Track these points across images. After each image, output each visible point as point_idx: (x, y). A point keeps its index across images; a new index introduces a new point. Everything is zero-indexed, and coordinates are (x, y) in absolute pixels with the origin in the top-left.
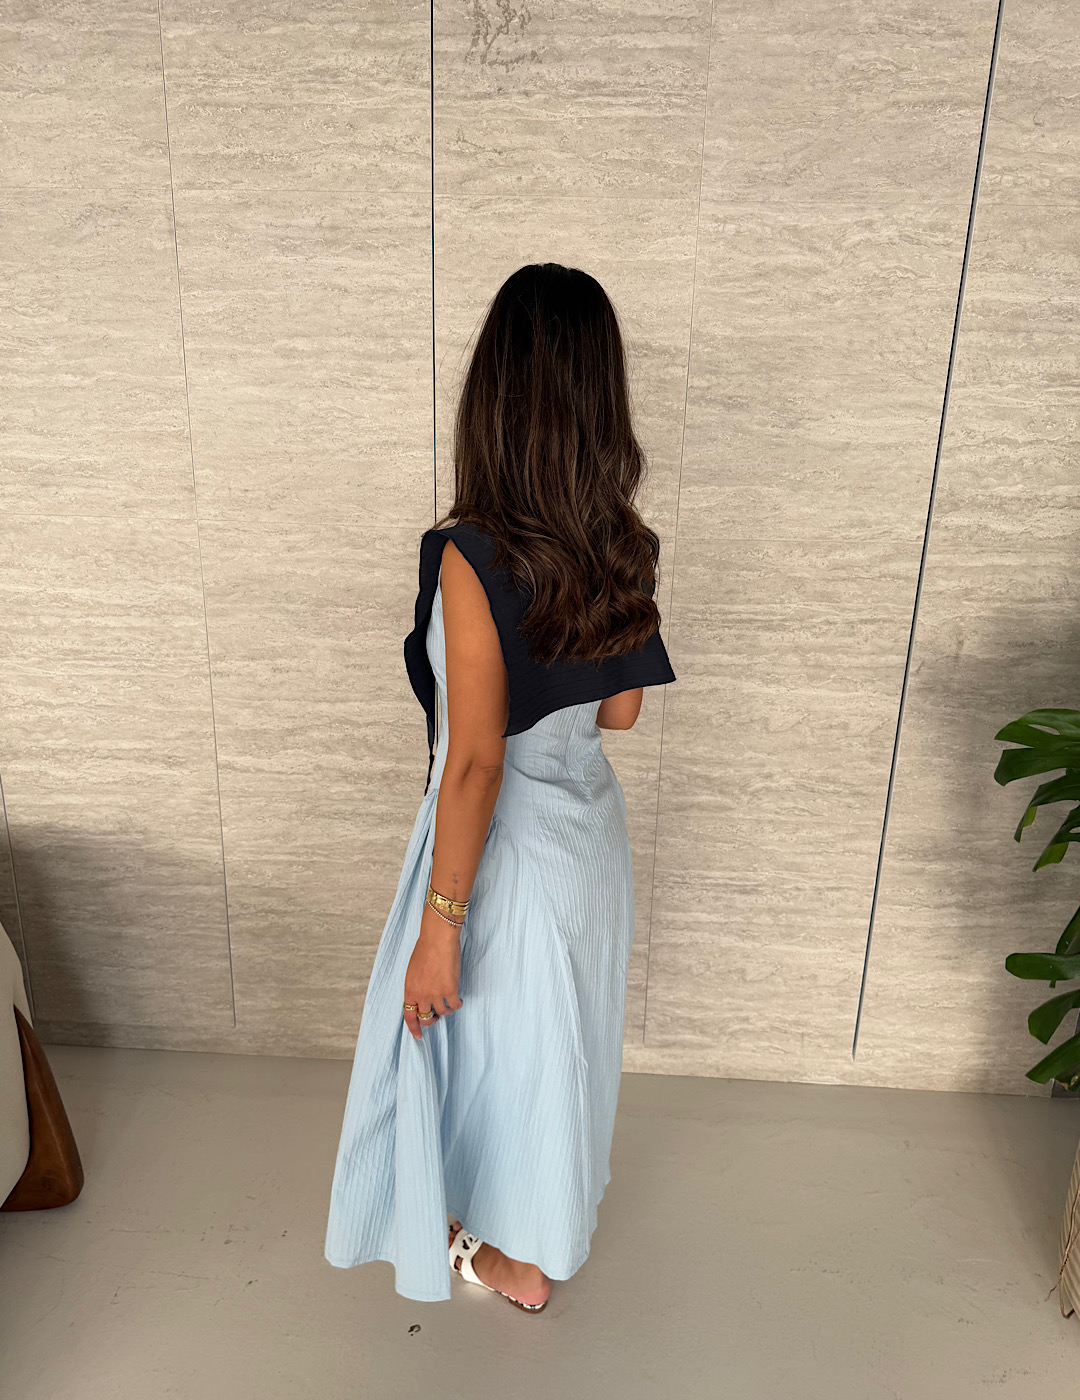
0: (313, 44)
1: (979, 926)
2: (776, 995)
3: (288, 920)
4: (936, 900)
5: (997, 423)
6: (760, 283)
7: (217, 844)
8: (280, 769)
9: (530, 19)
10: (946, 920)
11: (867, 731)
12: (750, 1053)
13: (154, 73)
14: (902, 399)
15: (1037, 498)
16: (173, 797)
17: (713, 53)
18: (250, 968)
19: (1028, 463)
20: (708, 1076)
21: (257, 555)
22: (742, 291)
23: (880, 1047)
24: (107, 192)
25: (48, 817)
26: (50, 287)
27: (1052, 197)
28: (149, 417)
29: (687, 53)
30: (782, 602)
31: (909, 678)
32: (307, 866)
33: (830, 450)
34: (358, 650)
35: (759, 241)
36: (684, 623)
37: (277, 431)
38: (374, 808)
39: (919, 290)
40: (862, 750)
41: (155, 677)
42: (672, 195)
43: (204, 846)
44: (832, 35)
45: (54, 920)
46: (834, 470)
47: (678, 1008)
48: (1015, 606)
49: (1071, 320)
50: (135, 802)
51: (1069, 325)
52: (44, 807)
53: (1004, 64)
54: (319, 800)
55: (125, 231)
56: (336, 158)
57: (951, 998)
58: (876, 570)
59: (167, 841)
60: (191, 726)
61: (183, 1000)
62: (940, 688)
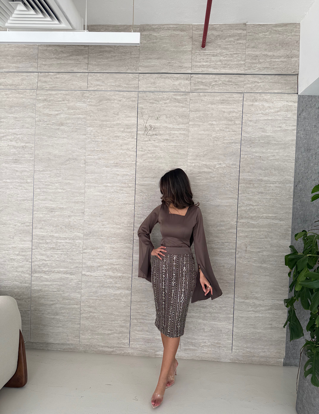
0: (115, 132)
1: (259, 316)
2: (212, 335)
3: (95, 314)
4: (248, 309)
5: (249, 201)
7: (80, 294)
8: (96, 275)
9: (155, 128)
10: (251, 315)
11: (229, 267)
12: (207, 352)
13: (84, 136)
14: (229, 196)
15: (259, 216)
16: (71, 282)
17: (189, 134)
18: (85, 327)
19: (256, 209)
20: (197, 359)
21: (96, 226)
23: (238, 349)
24: (72, 156)
25: (41, 287)
26: (59, 173)
27: (255, 159)
28: (76, 198)
29: (184, 134)
31: (236, 255)
32: (100, 300)
33: (215, 206)
34: (116, 247)
35: (199, 167)
37: (102, 201)
38: (117, 285)
39: (231, 176)
40: (228, 272)
41: (70, 254)
42: (182, 158)
43: (76, 295)
44: (211, 131)
46: (217, 210)
47: (189, 339)
48: (258, 239)
49: (261, 182)
50: (62, 284)
51: (261, 183)
52: (41, 285)
53: (243, 136)
54: (104, 283)
55: (75, 163)
56: (118, 151)
57: (254, 336)
58: (227, 231)
59: (68, 294)
60: (77, 265)
61: (67, 336)
62: (243, 257)
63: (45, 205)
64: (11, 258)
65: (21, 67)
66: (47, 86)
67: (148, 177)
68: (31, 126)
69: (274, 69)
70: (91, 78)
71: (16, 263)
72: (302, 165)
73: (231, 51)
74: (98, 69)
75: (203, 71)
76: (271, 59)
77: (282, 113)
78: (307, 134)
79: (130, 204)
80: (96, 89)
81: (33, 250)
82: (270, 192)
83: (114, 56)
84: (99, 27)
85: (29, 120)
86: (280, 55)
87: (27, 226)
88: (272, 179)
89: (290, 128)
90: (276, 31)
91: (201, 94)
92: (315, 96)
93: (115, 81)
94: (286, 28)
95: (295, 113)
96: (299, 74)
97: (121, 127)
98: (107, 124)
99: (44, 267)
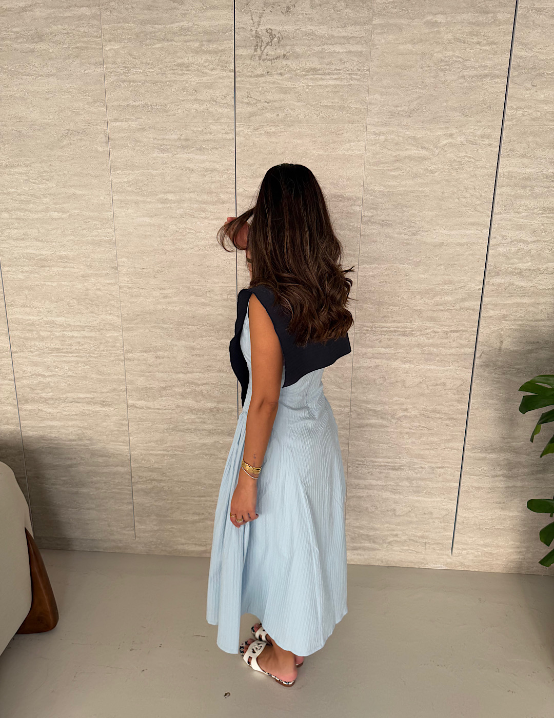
0: (177, 52)
1: (515, 486)
2: (411, 522)
3: (163, 484)
4: (493, 473)
5: (517, 232)
6: (397, 164)
7: (127, 446)
8: (159, 407)
9: (282, 39)
10: (498, 483)
11: (456, 386)
12: (399, 553)
13: (99, 67)
14: (469, 221)
15: (538, 269)
16: (105, 422)
17: (372, 53)
18: (143, 509)
19: (533, 252)
20: (377, 565)
21: (148, 300)
22: (388, 168)
23: (465, 549)
24: (75, 124)
25: (42, 432)
26: (47, 170)
27: (542, 121)
29: (360, 54)
30: (411, 322)
31: (476, 360)
32: (172, 456)
33: (433, 246)
34: (198, 347)
35: (397, 144)
36: (362, 332)
37: (158, 239)
38: (206, 427)
39: (476, 167)
40: (453, 396)
41: (97, 361)
42: (353, 122)
43: (120, 447)
44: (431, 44)
45: (44, 485)
46: (436, 256)
47: (362, 529)
48: (529, 323)
50: (86, 424)
52: (41, 427)
53: (516, 57)
54: (178, 423)
55: (84, 143)
56: (188, 106)
57: (501, 524)
58: (458, 306)
59: (102, 444)
60: (114, 386)
61: (109, 526)
62: (492, 364)
63: (28, 251)
81: (14, 355)
97: (192, 38)
98: (154, 32)
99: (43, 389)
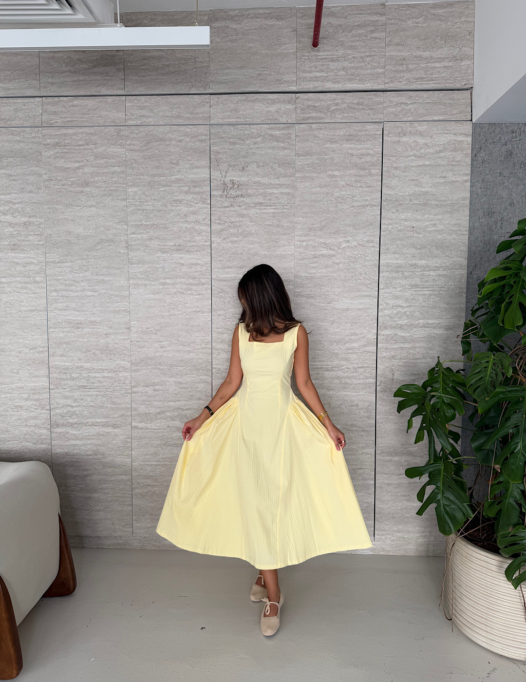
0: (174, 193)
3: (155, 489)
4: (397, 472)
5: (396, 301)
6: (315, 260)
7: (129, 458)
8: (155, 428)
9: (240, 185)
10: (402, 480)
11: (365, 407)
13: (124, 201)
14: (364, 294)
15: (412, 324)
16: (115, 440)
17: (296, 193)
18: (140, 509)
19: (408, 313)
21: (150, 350)
22: (309, 262)
23: (384, 535)
24: (106, 236)
25: (67, 450)
26: (85, 264)
27: (404, 231)
28: (116, 305)
29: (288, 194)
30: (331, 361)
31: (377, 388)
32: (163, 466)
33: (342, 311)
34: (184, 382)
35: (314, 247)
37: (159, 308)
39: (366, 260)
40: (364, 414)
41: (112, 394)
42: (286, 234)
43: (124, 459)
44: (332, 188)
46: (344, 317)
48: (411, 361)
50: (100, 442)
51: (415, 269)
52: (66, 445)
53: (385, 194)
54: (168, 439)
55: (111, 247)
56: (180, 225)
57: (408, 513)
58: (362, 350)
59: (111, 458)
60: (123, 413)
61: (113, 524)
62: (388, 390)
63: (68, 318)
64: (17, 404)
65: (13, 89)
66: (57, 121)
67: (231, 267)
68: (37, 188)
69: (432, 80)
70: (130, 104)
71: (26, 412)
72: (479, 239)
73: (362, 52)
74: (141, 89)
75: (316, 87)
76: (428, 63)
77: (448, 154)
78: (488, 187)
79: (204, 312)
80: (139, 122)
81: (51, 391)
82: (429, 284)
83: (167, 65)
84: (140, 17)
85: (33, 178)
86: (442, 56)
87: (39, 352)
88: (433, 262)
89: (460, 179)
90: (435, 15)
91: (314, 126)
92: (500, 125)
93: (172, 108)
94: (452, 10)
95: (468, 154)
96: (473, 88)
97: (183, 185)
98: (160, 181)
99: (71, 416)
